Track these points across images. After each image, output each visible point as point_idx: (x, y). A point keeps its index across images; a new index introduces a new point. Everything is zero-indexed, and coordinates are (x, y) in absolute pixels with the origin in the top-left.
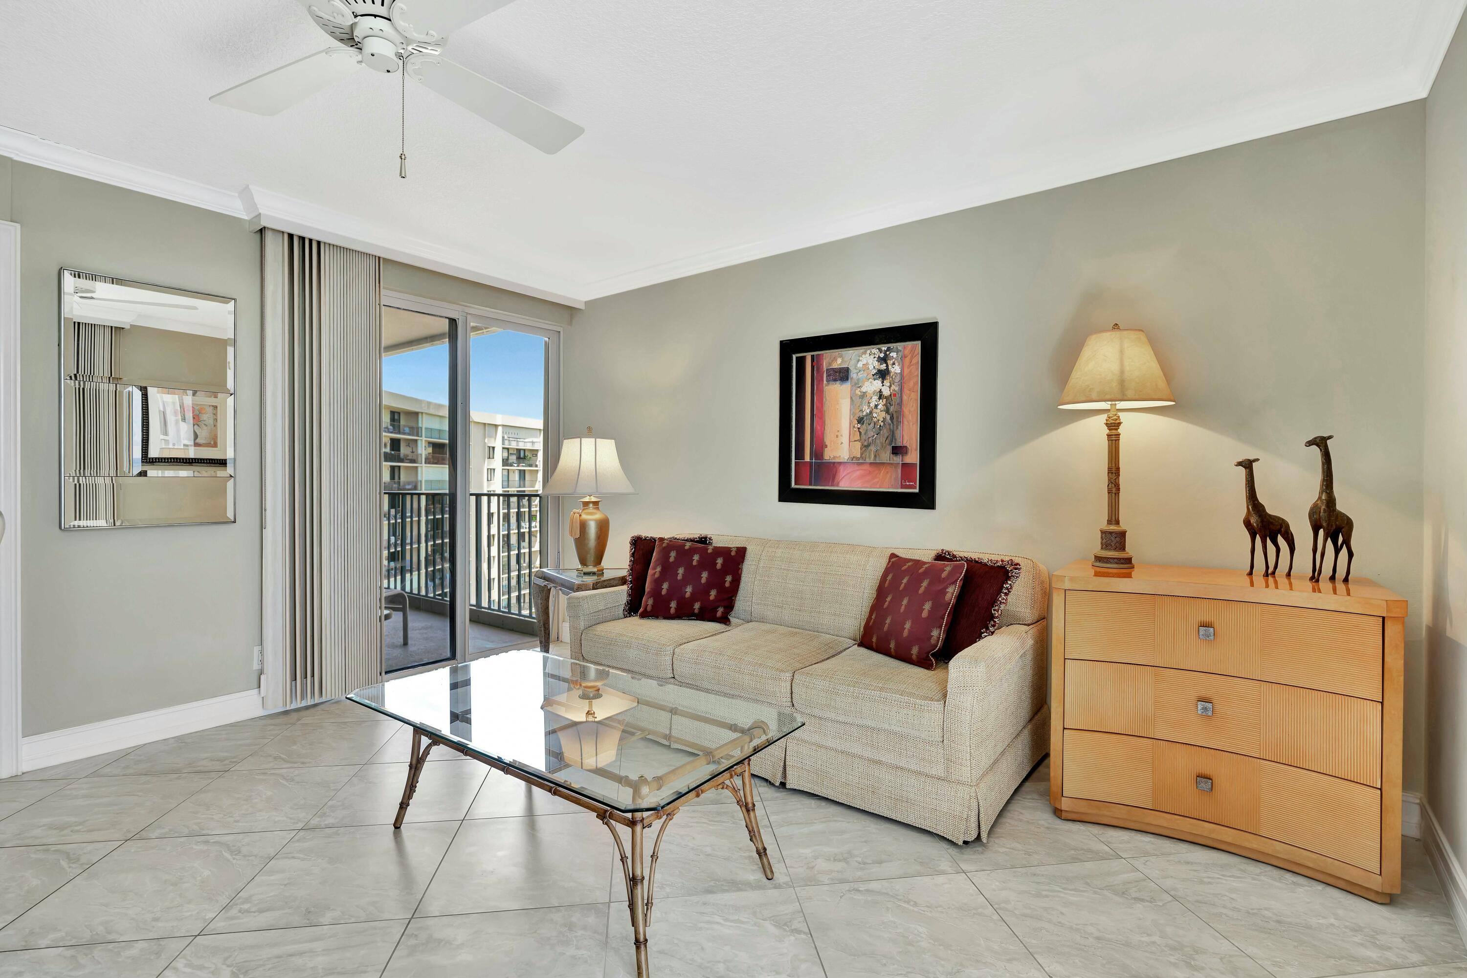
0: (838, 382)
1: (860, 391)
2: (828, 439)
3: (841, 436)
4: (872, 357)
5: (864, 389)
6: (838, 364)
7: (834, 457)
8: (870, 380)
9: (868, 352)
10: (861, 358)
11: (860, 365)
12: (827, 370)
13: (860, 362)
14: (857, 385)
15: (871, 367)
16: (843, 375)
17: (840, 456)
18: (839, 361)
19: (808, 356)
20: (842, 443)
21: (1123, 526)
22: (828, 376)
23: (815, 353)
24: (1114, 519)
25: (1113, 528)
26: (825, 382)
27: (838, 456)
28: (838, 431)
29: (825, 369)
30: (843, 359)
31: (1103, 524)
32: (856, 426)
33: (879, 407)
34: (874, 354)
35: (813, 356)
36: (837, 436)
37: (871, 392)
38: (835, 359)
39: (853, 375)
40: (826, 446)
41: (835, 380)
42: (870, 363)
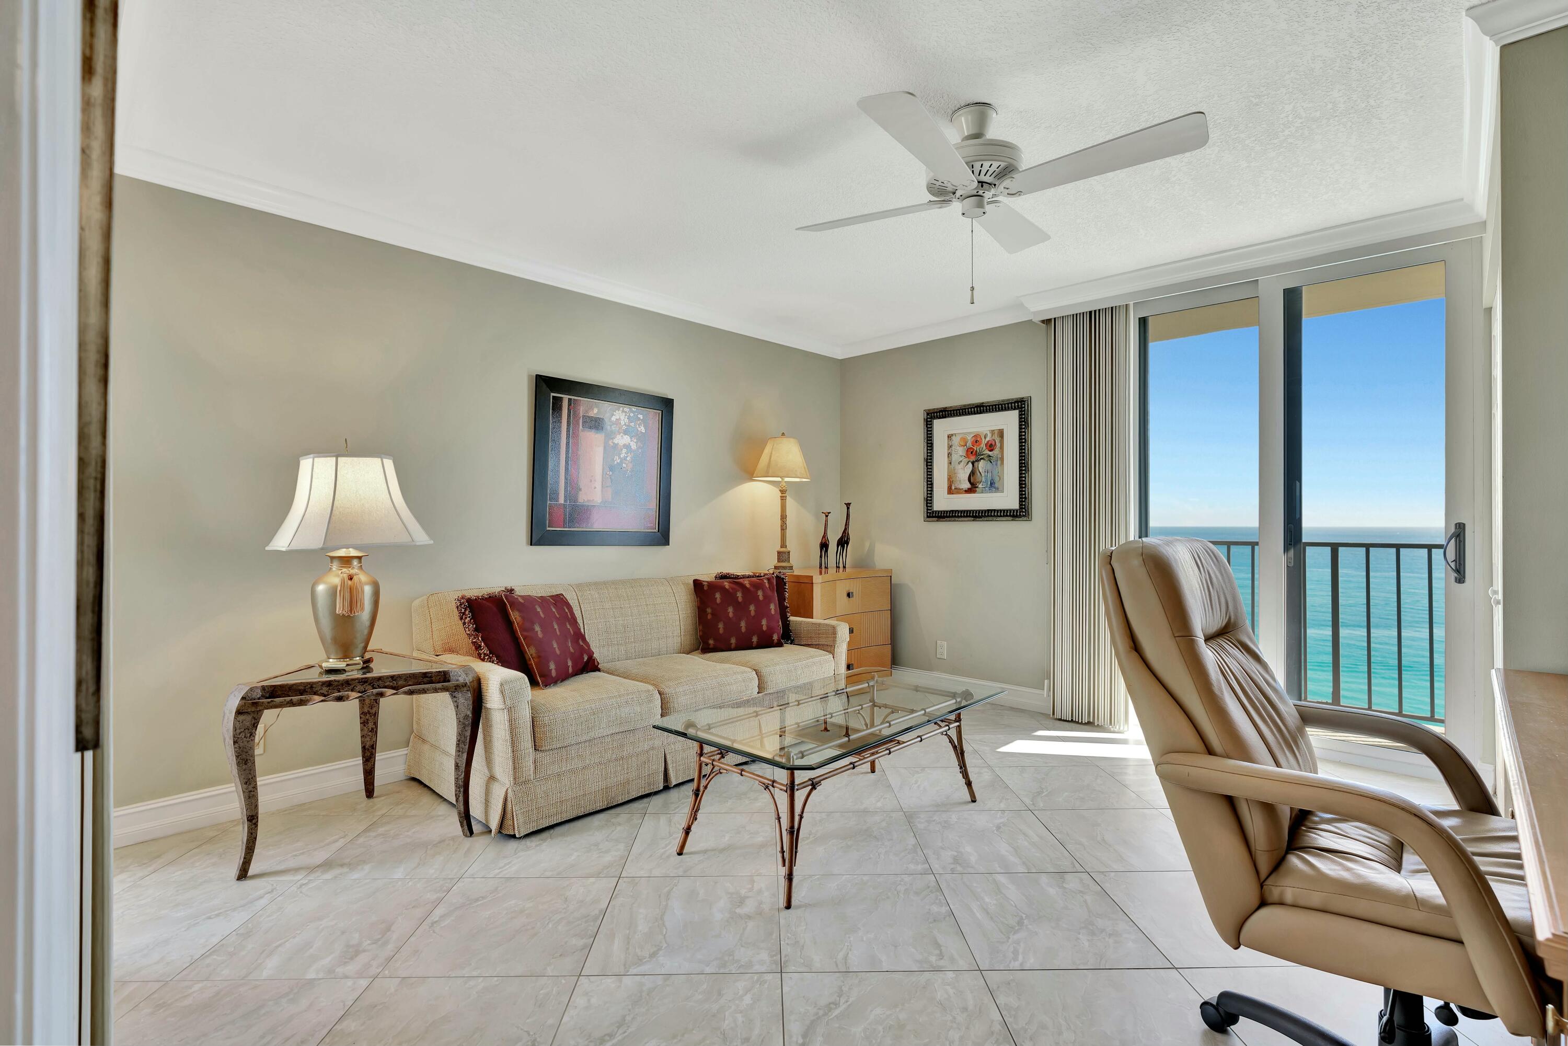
0: (593, 430)
1: (612, 442)
2: (583, 483)
3: (595, 481)
4: (624, 414)
5: (616, 441)
6: (594, 412)
7: (588, 501)
8: (622, 434)
9: (621, 409)
10: (615, 413)
11: (614, 419)
12: (584, 416)
13: (614, 416)
14: (610, 436)
15: (622, 423)
16: (596, 424)
17: (593, 500)
18: (596, 411)
19: (566, 398)
20: (595, 488)
21: (789, 548)
22: (584, 422)
23: (573, 397)
24: (783, 545)
25: (783, 550)
26: (581, 427)
27: (591, 500)
28: (592, 476)
29: (581, 414)
30: (598, 410)
31: (778, 548)
32: (608, 473)
33: (628, 459)
34: (626, 412)
35: (570, 400)
36: (591, 481)
37: (622, 445)
38: (592, 408)
39: (608, 427)
40: (580, 490)
41: (590, 428)
42: (622, 419)
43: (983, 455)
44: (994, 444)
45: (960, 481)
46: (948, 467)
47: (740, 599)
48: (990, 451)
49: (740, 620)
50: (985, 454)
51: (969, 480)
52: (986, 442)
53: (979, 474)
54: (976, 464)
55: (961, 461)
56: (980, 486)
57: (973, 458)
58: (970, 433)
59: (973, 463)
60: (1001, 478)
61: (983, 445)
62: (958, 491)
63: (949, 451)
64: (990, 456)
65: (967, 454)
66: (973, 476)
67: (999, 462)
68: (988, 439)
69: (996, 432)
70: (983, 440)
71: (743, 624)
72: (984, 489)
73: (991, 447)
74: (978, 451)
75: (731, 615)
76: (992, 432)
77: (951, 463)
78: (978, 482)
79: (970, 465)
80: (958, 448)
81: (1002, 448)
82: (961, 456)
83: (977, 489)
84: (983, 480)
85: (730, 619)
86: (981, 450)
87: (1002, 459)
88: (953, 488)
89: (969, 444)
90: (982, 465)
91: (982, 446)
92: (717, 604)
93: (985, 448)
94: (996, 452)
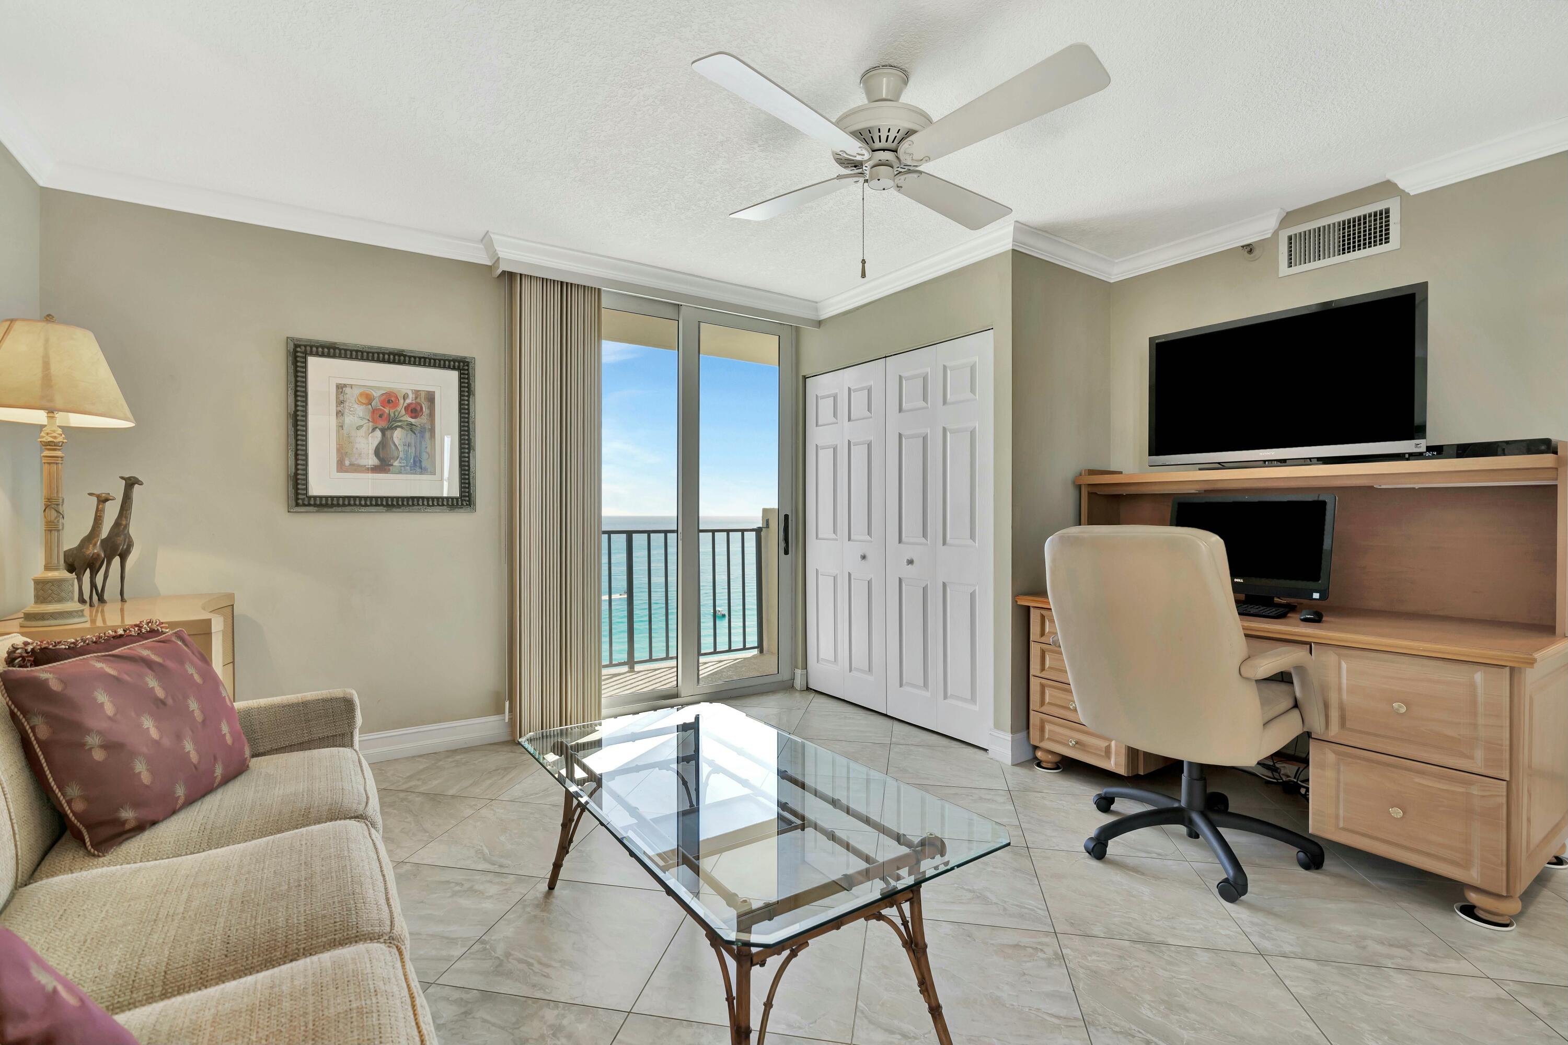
43: (400, 421)
44: (419, 408)
45: (361, 454)
46: (338, 432)
47: (160, 693)
48: (415, 417)
49: (179, 737)
50: (404, 421)
51: (377, 453)
52: (405, 405)
53: (393, 447)
54: (388, 433)
55: (362, 426)
56: (396, 463)
57: (383, 424)
58: (379, 388)
59: (383, 431)
60: (432, 457)
61: (401, 408)
62: (356, 468)
63: (339, 409)
64: (412, 424)
65: (373, 419)
66: (383, 449)
67: (427, 435)
68: (408, 401)
69: (423, 395)
70: (402, 401)
71: (189, 746)
72: (403, 468)
73: (414, 411)
74: (392, 415)
75: (154, 734)
76: (417, 393)
77: (342, 426)
78: (393, 458)
79: (378, 434)
80: (356, 406)
81: (432, 415)
82: (362, 418)
83: (391, 468)
84: (402, 455)
85: (157, 743)
86: (397, 414)
87: (432, 431)
88: (347, 463)
89: (376, 403)
90: (398, 436)
91: (399, 409)
92: (110, 718)
93: (403, 412)
94: (423, 420)
